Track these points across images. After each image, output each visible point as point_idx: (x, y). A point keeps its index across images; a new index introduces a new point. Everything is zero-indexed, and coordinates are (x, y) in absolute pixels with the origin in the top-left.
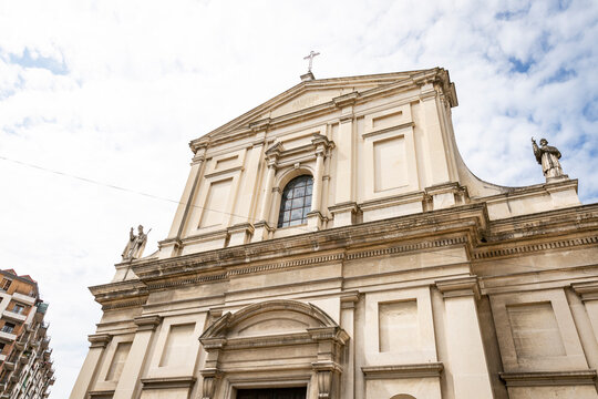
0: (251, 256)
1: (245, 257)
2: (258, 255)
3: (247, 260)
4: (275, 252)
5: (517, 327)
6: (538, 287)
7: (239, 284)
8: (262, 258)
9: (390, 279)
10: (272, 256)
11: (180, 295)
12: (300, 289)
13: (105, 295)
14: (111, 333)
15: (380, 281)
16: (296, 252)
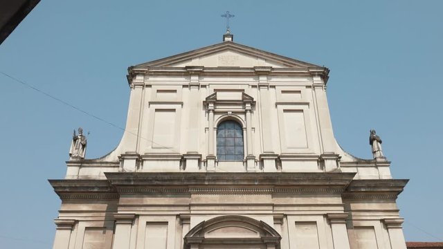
0: (209, 180)
1: (204, 180)
2: (214, 180)
3: (207, 183)
4: (227, 181)
5: (358, 238)
6: (369, 218)
7: (199, 199)
8: (217, 183)
9: (301, 208)
10: (225, 183)
11: (149, 200)
12: (246, 208)
13: (65, 188)
14: (76, 219)
15: (296, 208)
16: (243, 183)
